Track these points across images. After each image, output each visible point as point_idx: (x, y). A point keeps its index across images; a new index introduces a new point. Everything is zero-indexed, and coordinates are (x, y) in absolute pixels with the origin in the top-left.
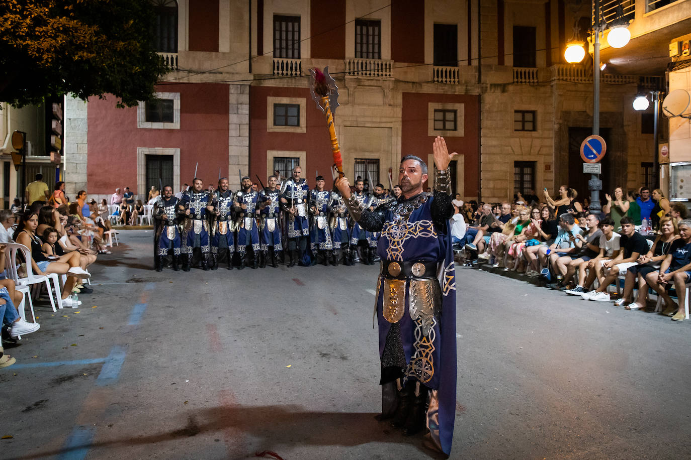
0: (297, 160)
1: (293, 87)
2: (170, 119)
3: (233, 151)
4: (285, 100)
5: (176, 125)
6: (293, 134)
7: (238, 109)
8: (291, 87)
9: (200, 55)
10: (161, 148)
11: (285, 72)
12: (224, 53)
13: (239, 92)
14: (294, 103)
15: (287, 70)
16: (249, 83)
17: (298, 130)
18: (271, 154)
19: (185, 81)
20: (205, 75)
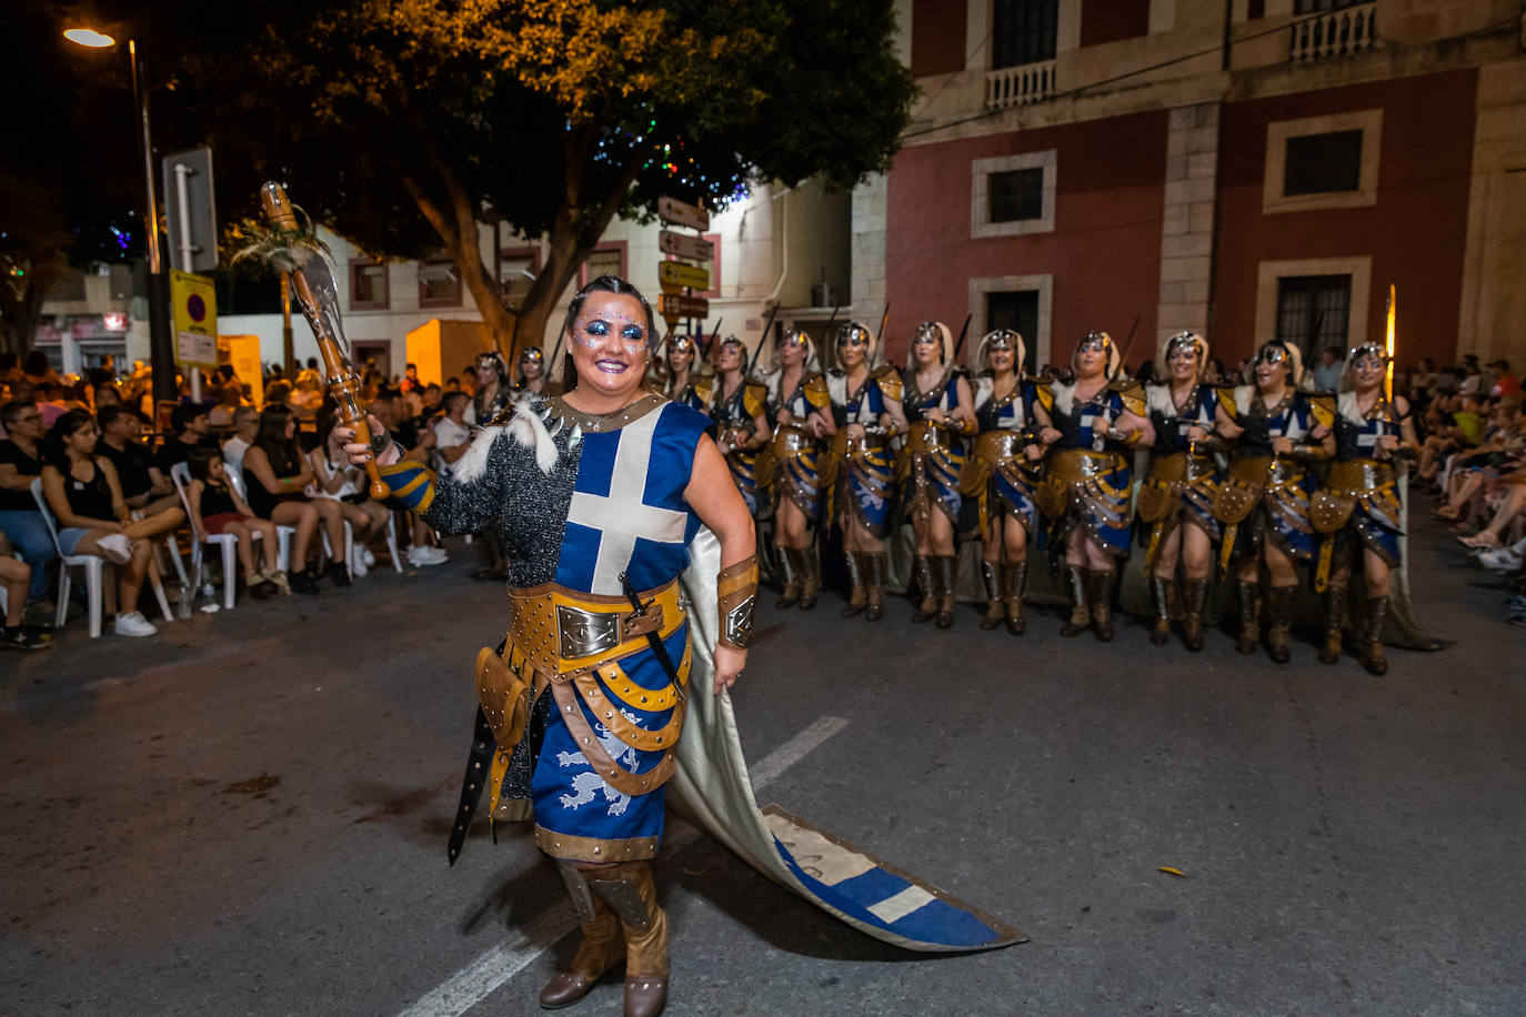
0: (1343, 282)
1: (1344, 83)
2: (1034, 211)
3: (1170, 270)
4: (1318, 125)
5: (1046, 224)
6: (1336, 212)
7: (1187, 166)
8: (1338, 85)
9: (1103, 51)
10: (1015, 277)
11: (1323, 48)
12: (1160, 36)
13: (1193, 124)
14: (1345, 128)
15: (1331, 40)
16: (1218, 98)
17: (1352, 201)
18: (1270, 273)
19: (1068, 120)
20: (1111, 97)
